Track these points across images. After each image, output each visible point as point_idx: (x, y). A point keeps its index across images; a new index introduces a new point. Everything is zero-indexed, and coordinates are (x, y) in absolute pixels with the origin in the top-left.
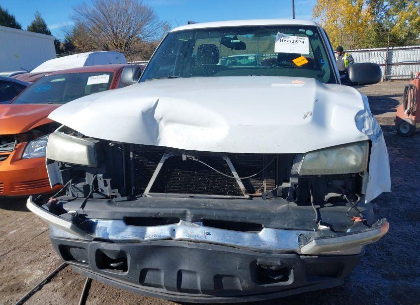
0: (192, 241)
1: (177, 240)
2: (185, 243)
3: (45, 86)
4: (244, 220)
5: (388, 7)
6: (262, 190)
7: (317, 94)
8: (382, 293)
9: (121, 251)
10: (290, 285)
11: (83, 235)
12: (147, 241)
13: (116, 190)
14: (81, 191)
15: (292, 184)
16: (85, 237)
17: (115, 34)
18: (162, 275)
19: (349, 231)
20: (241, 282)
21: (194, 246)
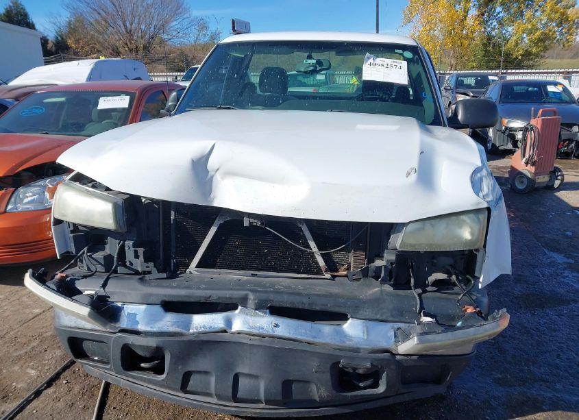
0: (254, 335)
1: (233, 333)
2: (244, 338)
3: (36, 108)
4: (324, 308)
5: (501, 15)
6: (348, 269)
7: (422, 144)
8: (494, 403)
9: (157, 347)
10: (381, 393)
11: (105, 325)
12: (193, 334)
13: (151, 264)
14: (100, 264)
15: (388, 261)
16: (108, 327)
17: (129, 32)
18: (213, 380)
19: (459, 324)
20: (318, 389)
21: (256, 341)
